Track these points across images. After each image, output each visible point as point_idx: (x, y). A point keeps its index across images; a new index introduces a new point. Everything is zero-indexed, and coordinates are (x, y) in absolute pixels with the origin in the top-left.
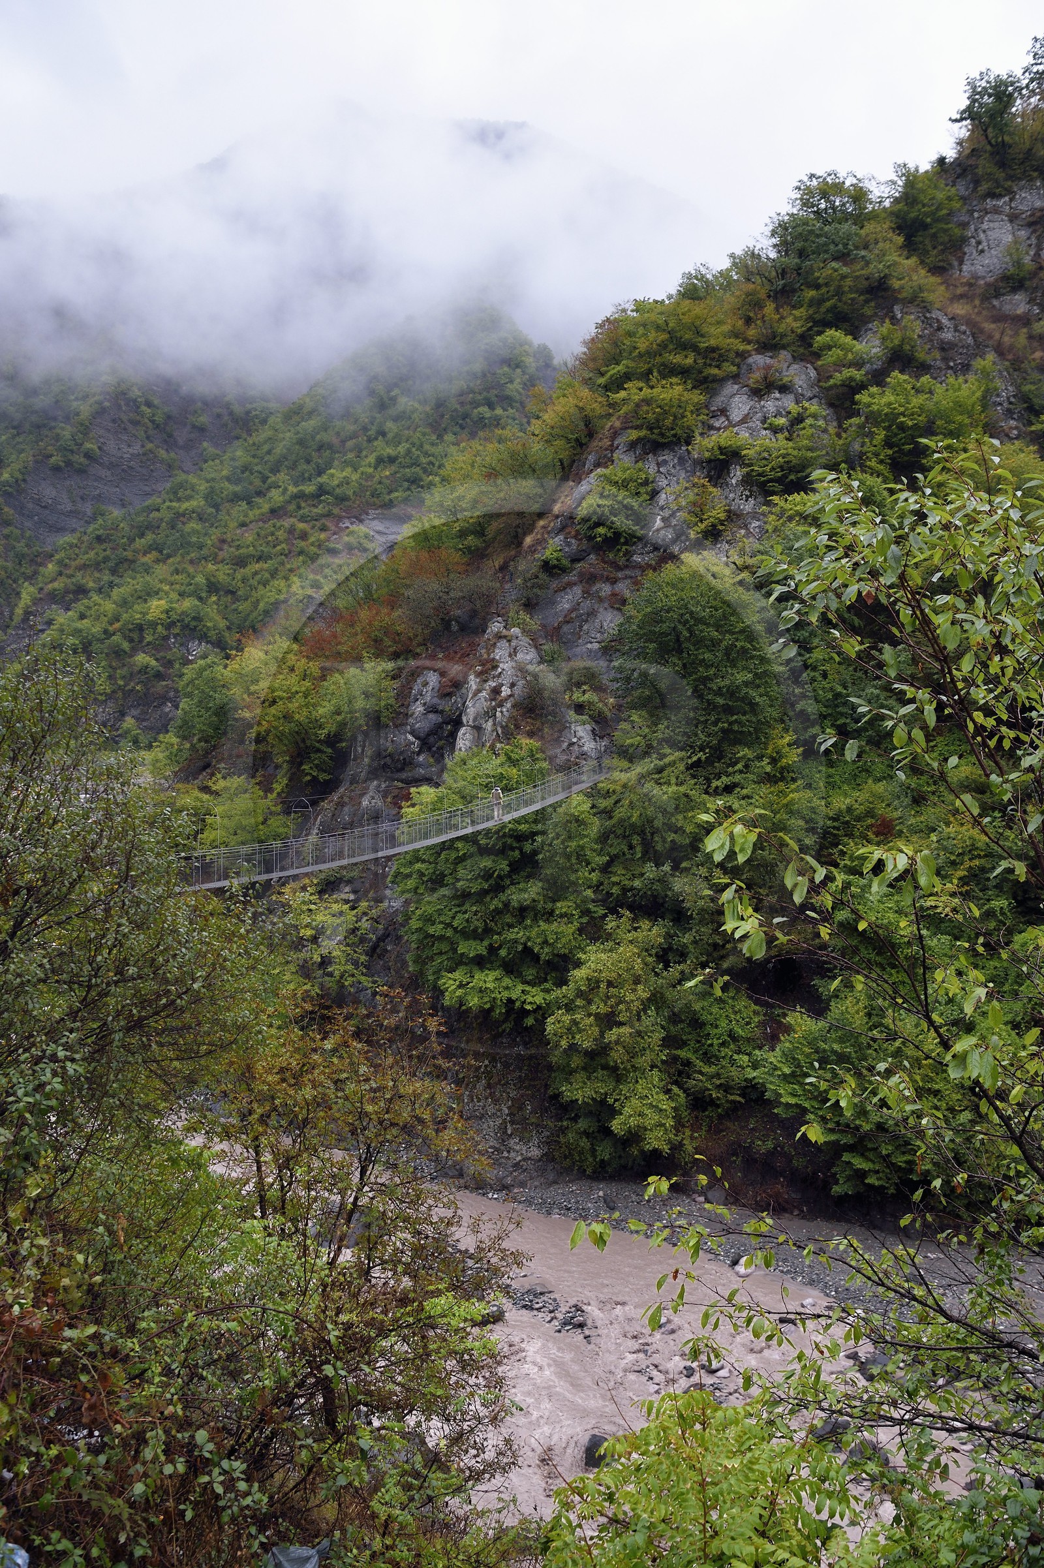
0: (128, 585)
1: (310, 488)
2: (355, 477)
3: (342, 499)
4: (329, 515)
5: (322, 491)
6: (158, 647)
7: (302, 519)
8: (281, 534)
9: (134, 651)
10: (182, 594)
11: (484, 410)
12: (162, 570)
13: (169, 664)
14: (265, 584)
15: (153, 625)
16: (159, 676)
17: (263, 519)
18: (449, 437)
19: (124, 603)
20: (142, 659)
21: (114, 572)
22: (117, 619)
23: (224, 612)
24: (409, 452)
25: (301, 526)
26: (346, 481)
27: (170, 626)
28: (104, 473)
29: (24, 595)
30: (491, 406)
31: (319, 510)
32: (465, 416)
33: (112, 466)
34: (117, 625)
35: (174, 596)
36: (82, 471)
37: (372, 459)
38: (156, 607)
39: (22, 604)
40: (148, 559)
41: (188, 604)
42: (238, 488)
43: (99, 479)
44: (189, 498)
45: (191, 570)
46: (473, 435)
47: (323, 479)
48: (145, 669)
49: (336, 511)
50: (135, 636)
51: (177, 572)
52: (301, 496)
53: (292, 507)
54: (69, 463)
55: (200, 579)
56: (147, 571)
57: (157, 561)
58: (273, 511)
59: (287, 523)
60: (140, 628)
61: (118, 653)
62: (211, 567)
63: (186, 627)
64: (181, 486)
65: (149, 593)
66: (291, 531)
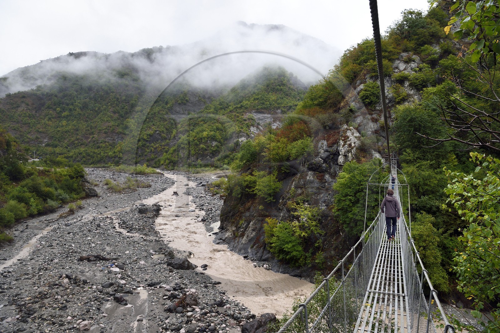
0: (197, 129)
1: (239, 106)
2: (249, 103)
3: (246, 108)
4: (244, 112)
5: (242, 106)
6: (206, 143)
7: (238, 113)
8: (233, 116)
9: (200, 144)
10: (211, 131)
11: (278, 87)
12: (205, 125)
13: (208, 147)
14: (230, 128)
15: (204, 138)
16: (206, 150)
17: (228, 113)
18: (270, 93)
19: (197, 133)
20: (202, 146)
21: (194, 126)
22: (196, 137)
23: (220, 134)
24: (261, 97)
25: (237, 114)
26: (247, 104)
27: (208, 138)
28: (190, 104)
29: (174, 132)
30: (280, 86)
31: (241, 111)
32: (274, 89)
33: (192, 103)
34: (196, 138)
35: (209, 131)
36: (185, 104)
37: (253, 99)
38: (205, 134)
39: (173, 134)
40: (202, 123)
41: (212, 133)
42: (221, 106)
43: (189, 106)
44: (210, 109)
45: (212, 125)
46: (276, 93)
47: (242, 104)
48: (203, 148)
49: (245, 111)
50: (200, 140)
51: (209, 126)
52: (237, 108)
53: (235, 110)
54: (182, 103)
55: (215, 127)
56: (202, 126)
57: (204, 124)
58: (230, 111)
59: (234, 114)
60: (201, 139)
61: (196, 145)
62: (217, 124)
63: (212, 138)
64: (207, 107)
65: (203, 131)
66: (235, 115)
